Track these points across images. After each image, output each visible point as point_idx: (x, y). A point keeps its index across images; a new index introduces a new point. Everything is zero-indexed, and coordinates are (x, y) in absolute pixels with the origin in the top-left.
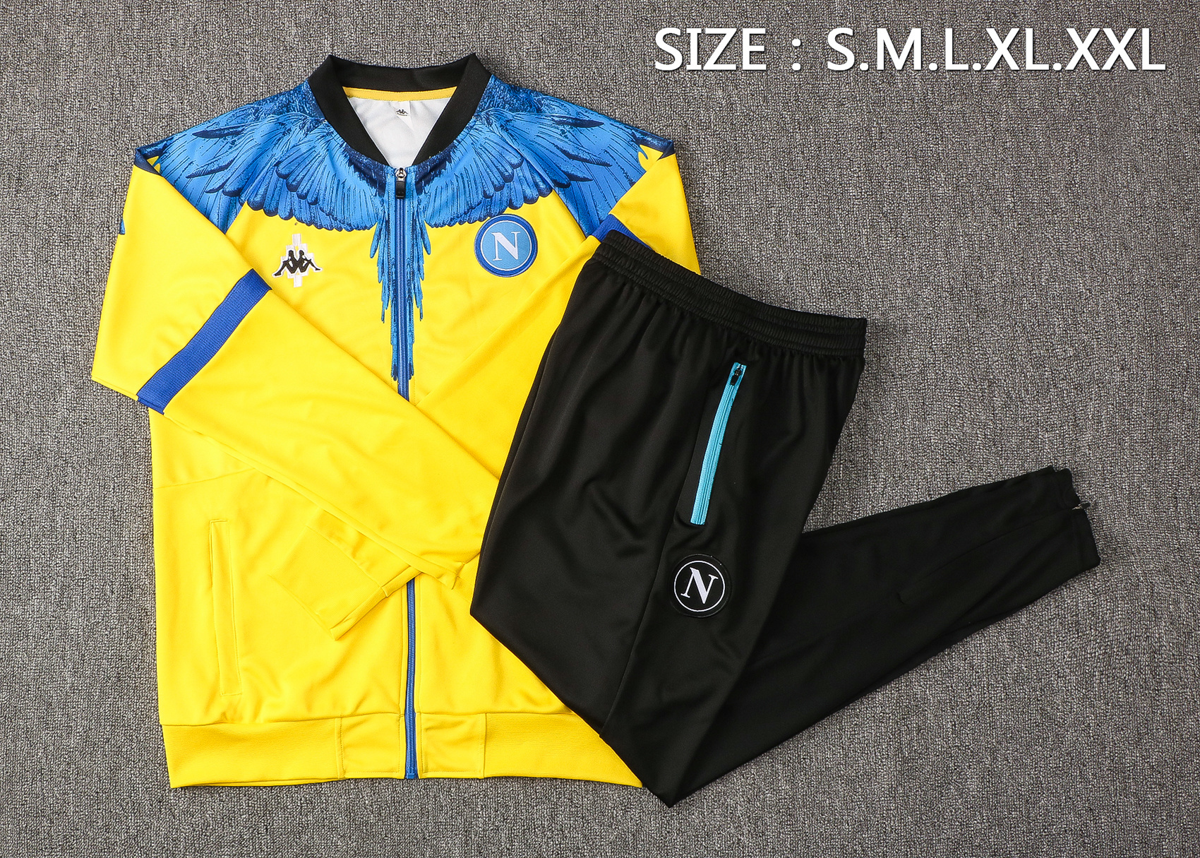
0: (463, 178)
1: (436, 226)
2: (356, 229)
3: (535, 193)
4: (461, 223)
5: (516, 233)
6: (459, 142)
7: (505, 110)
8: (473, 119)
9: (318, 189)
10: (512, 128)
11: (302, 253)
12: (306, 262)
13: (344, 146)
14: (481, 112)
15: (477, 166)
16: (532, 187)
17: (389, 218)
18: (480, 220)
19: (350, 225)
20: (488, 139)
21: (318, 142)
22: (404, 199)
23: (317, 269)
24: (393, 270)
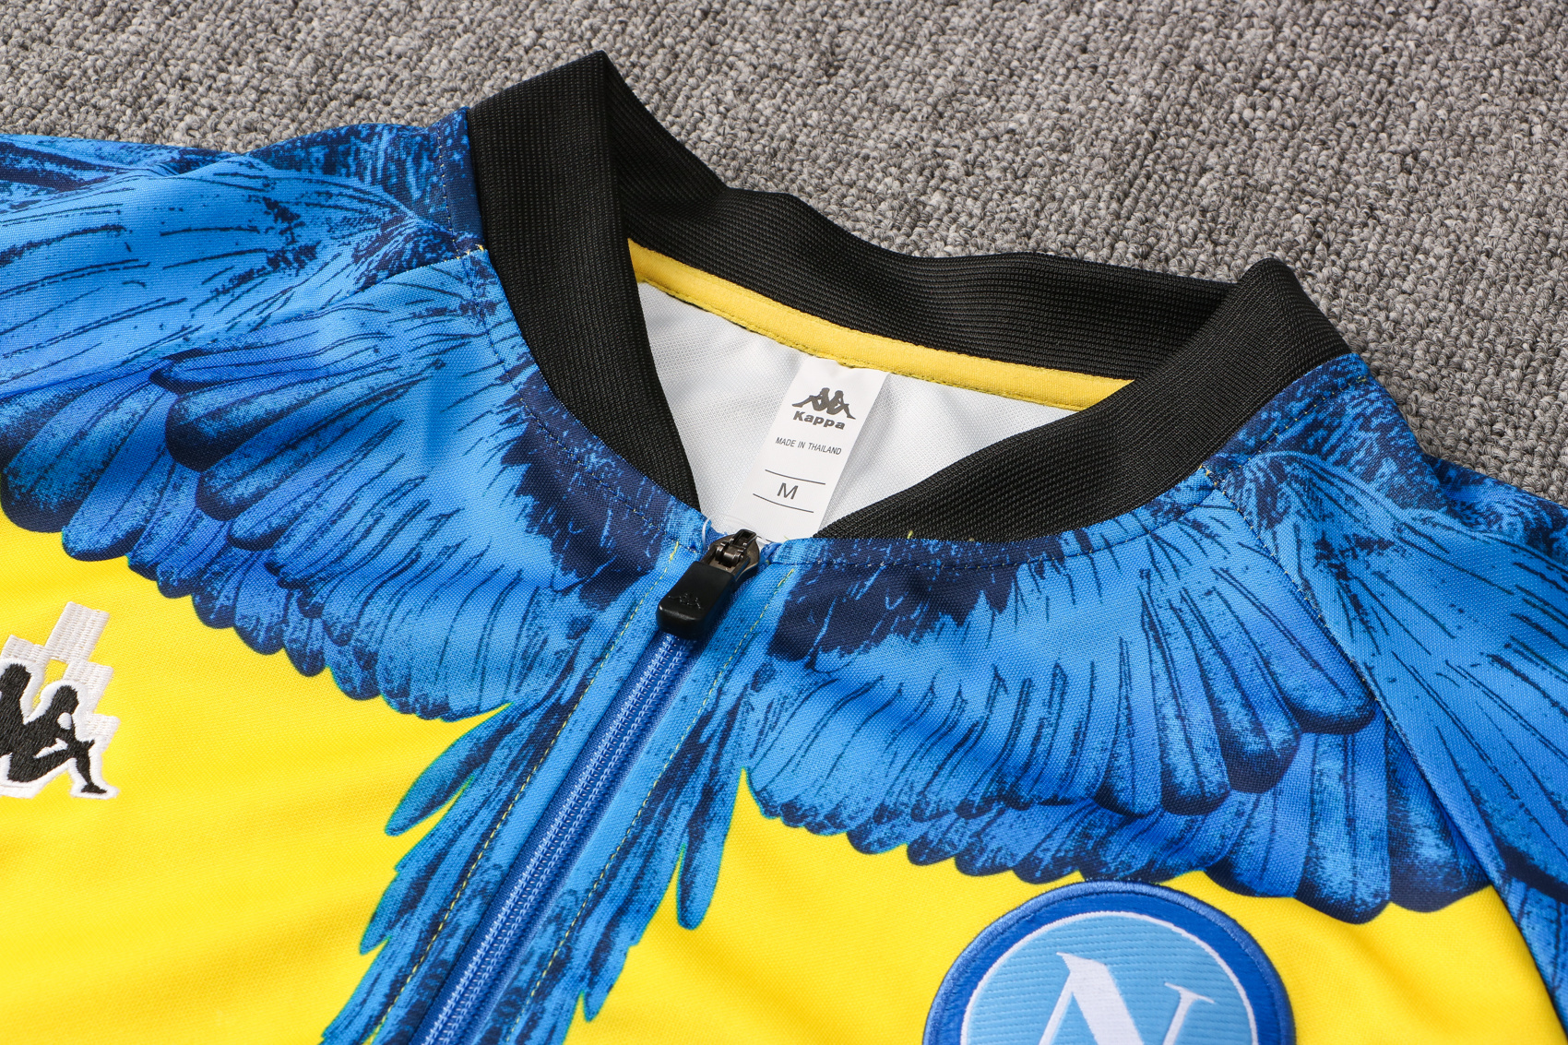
0: (1024, 701)
1: (792, 814)
2: (390, 695)
3: (1373, 877)
4: (922, 853)
5: (1188, 998)
6: (1087, 549)
7: (1371, 488)
8: (1202, 474)
9: (306, 498)
10: (1373, 582)
11: (66, 699)
12: (60, 745)
13: (522, 378)
14: (1252, 452)
15: (1125, 678)
16: (1366, 847)
17: (575, 700)
18: (1028, 871)
19: (367, 660)
20: (1233, 581)
21: (408, 324)
22: (693, 654)
23: (91, 788)
24: (469, 916)
